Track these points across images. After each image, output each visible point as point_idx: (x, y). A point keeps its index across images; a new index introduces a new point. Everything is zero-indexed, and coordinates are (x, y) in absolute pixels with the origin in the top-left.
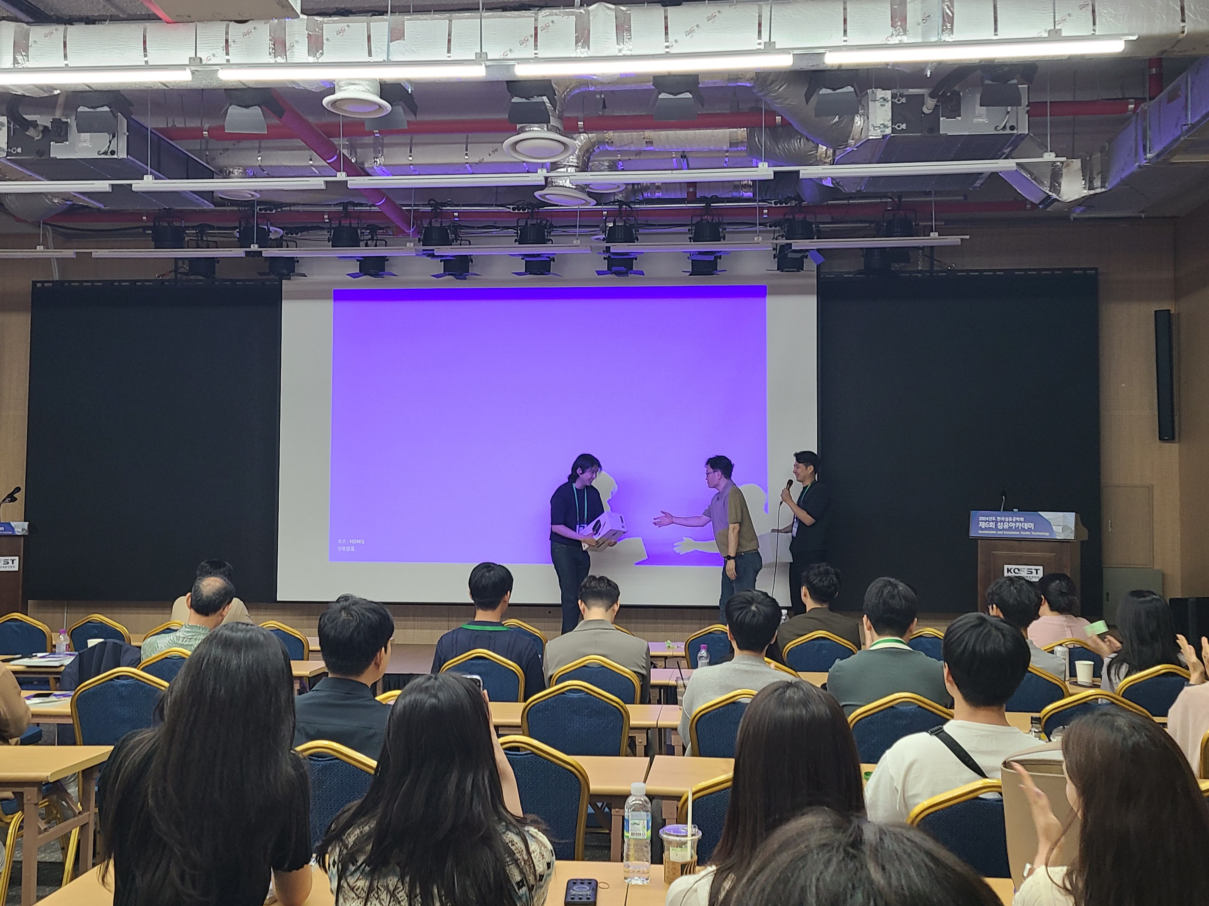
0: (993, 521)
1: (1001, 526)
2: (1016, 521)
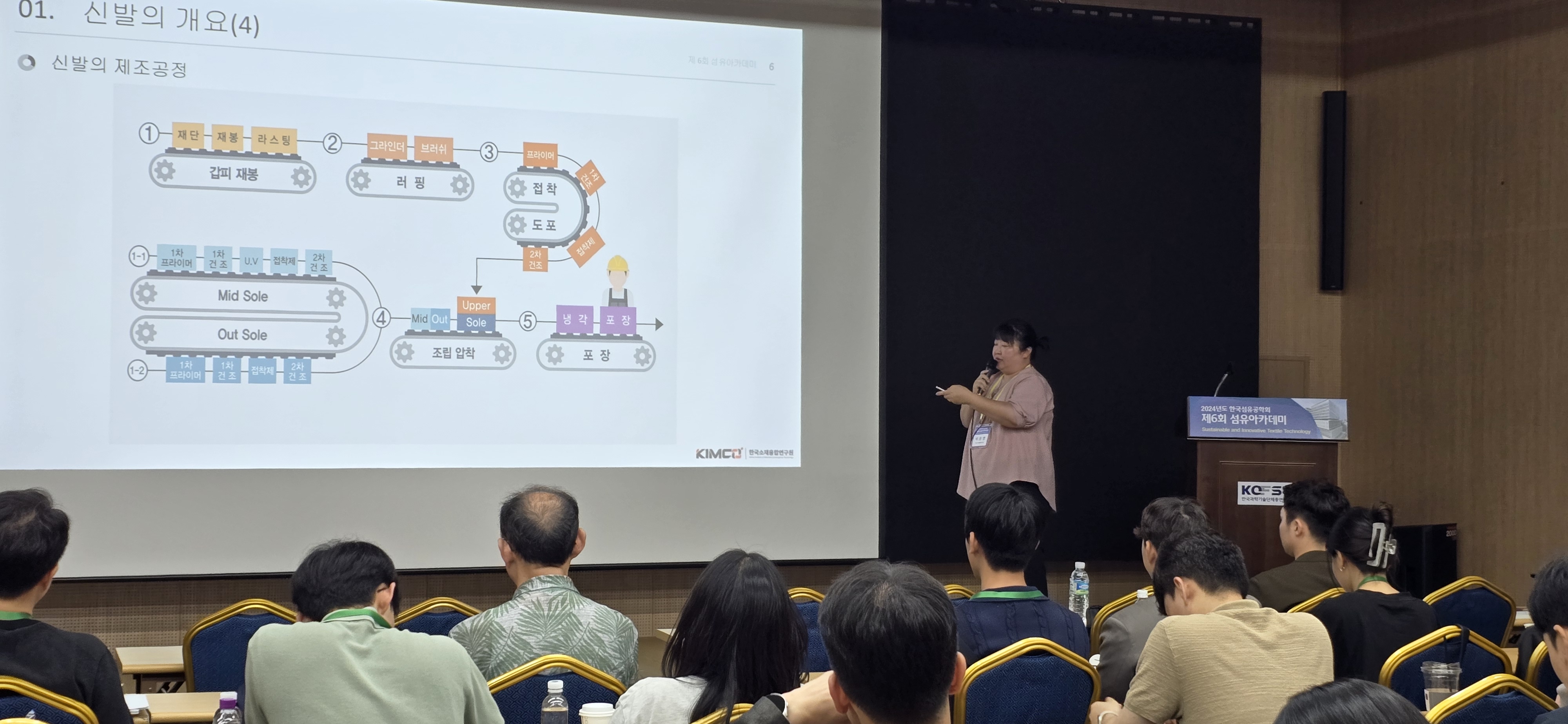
0: (1223, 413)
1: (1235, 420)
2: (1260, 413)
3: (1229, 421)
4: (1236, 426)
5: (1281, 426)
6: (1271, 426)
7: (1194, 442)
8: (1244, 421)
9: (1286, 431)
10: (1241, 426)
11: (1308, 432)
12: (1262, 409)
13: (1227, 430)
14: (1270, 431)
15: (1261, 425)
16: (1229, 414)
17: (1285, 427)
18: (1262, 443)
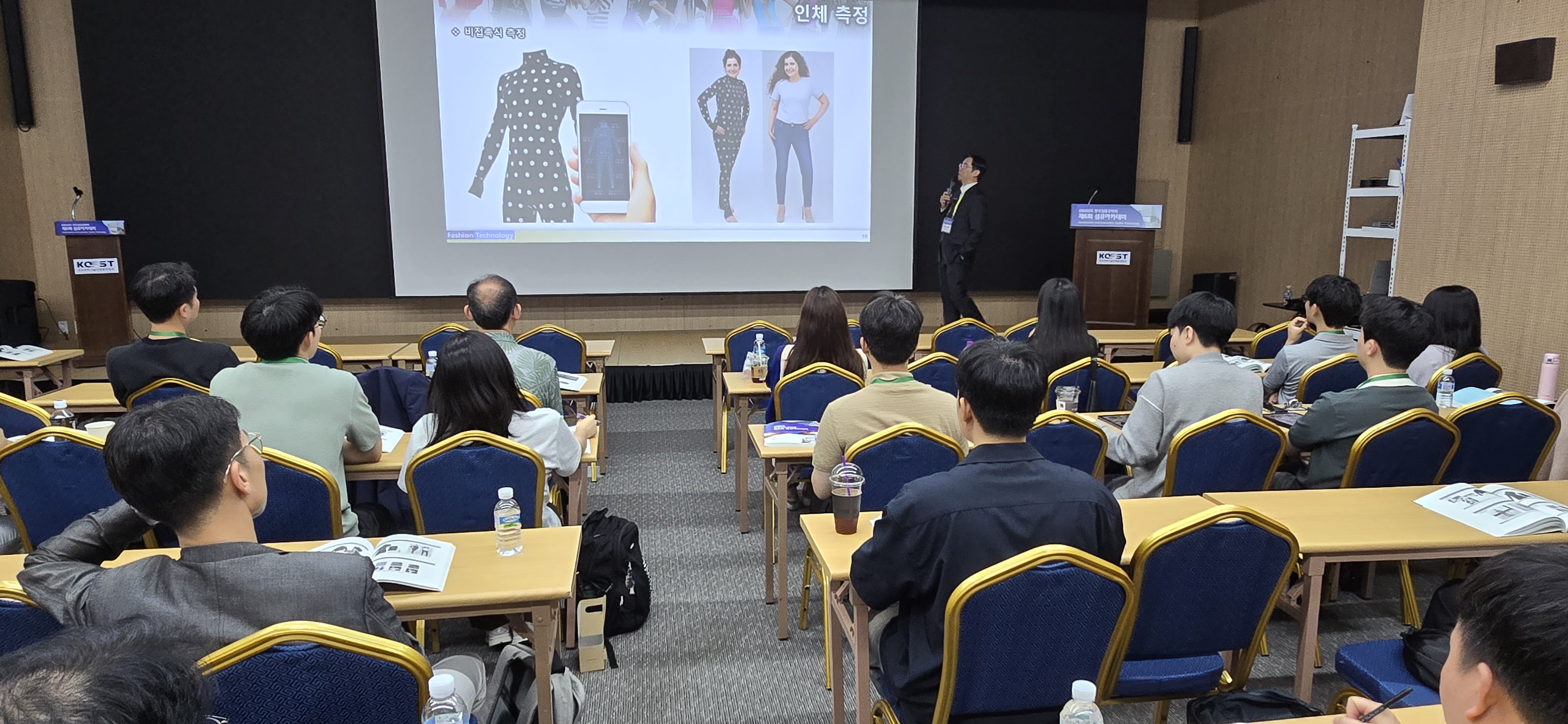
0: (1091, 213)
1: (1097, 217)
2: (1111, 213)
3: (1094, 218)
4: (1097, 221)
5: (1123, 220)
6: (1117, 220)
7: (1075, 230)
8: (1103, 217)
9: (1126, 223)
10: (1100, 220)
11: (1138, 224)
12: (1113, 211)
13: (1092, 223)
14: (1116, 223)
15: (1112, 220)
16: (1094, 214)
17: (1126, 221)
18: (1112, 229)
